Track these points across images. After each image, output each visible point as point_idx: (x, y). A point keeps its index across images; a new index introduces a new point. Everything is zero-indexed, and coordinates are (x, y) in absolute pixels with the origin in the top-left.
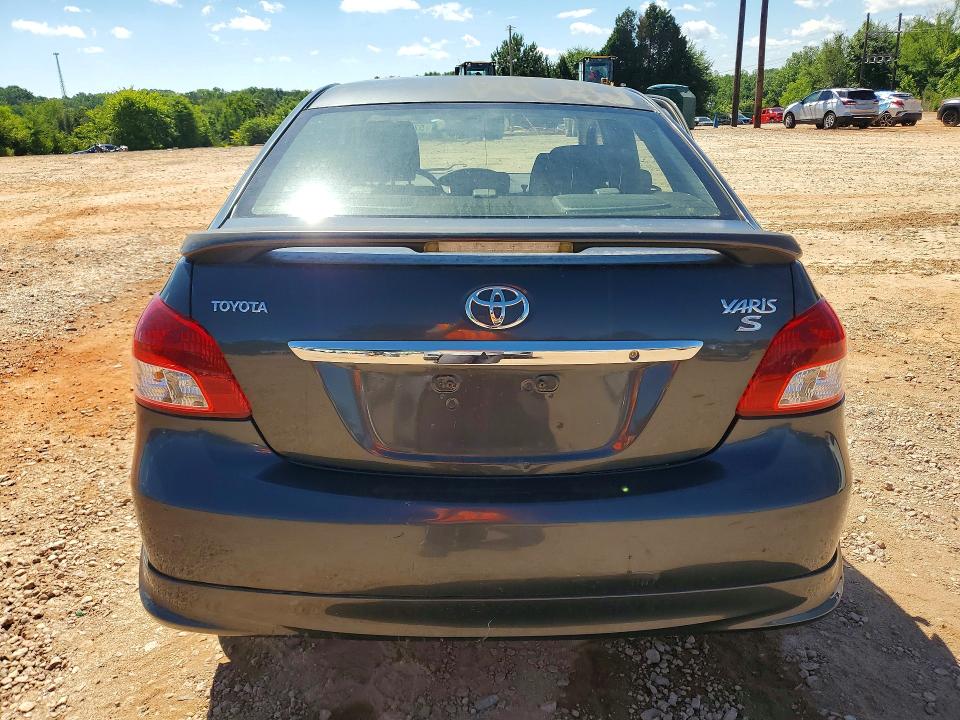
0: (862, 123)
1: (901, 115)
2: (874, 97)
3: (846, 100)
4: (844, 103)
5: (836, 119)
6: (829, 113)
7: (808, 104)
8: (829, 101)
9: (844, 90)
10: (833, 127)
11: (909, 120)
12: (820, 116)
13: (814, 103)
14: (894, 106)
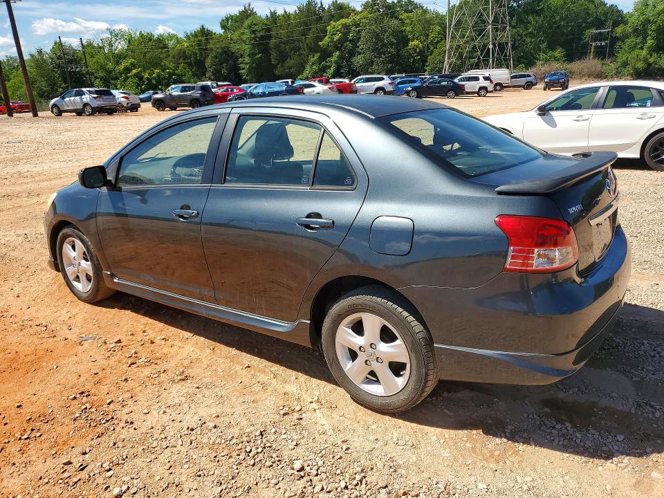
0: (110, 111)
1: (129, 105)
2: (112, 94)
3: (95, 96)
4: (95, 98)
5: (92, 108)
6: (86, 105)
7: (67, 99)
8: (83, 97)
9: (91, 89)
10: (92, 114)
11: (134, 108)
12: (80, 107)
13: (72, 98)
14: (124, 100)
